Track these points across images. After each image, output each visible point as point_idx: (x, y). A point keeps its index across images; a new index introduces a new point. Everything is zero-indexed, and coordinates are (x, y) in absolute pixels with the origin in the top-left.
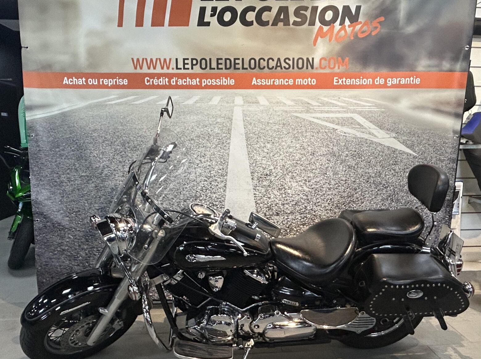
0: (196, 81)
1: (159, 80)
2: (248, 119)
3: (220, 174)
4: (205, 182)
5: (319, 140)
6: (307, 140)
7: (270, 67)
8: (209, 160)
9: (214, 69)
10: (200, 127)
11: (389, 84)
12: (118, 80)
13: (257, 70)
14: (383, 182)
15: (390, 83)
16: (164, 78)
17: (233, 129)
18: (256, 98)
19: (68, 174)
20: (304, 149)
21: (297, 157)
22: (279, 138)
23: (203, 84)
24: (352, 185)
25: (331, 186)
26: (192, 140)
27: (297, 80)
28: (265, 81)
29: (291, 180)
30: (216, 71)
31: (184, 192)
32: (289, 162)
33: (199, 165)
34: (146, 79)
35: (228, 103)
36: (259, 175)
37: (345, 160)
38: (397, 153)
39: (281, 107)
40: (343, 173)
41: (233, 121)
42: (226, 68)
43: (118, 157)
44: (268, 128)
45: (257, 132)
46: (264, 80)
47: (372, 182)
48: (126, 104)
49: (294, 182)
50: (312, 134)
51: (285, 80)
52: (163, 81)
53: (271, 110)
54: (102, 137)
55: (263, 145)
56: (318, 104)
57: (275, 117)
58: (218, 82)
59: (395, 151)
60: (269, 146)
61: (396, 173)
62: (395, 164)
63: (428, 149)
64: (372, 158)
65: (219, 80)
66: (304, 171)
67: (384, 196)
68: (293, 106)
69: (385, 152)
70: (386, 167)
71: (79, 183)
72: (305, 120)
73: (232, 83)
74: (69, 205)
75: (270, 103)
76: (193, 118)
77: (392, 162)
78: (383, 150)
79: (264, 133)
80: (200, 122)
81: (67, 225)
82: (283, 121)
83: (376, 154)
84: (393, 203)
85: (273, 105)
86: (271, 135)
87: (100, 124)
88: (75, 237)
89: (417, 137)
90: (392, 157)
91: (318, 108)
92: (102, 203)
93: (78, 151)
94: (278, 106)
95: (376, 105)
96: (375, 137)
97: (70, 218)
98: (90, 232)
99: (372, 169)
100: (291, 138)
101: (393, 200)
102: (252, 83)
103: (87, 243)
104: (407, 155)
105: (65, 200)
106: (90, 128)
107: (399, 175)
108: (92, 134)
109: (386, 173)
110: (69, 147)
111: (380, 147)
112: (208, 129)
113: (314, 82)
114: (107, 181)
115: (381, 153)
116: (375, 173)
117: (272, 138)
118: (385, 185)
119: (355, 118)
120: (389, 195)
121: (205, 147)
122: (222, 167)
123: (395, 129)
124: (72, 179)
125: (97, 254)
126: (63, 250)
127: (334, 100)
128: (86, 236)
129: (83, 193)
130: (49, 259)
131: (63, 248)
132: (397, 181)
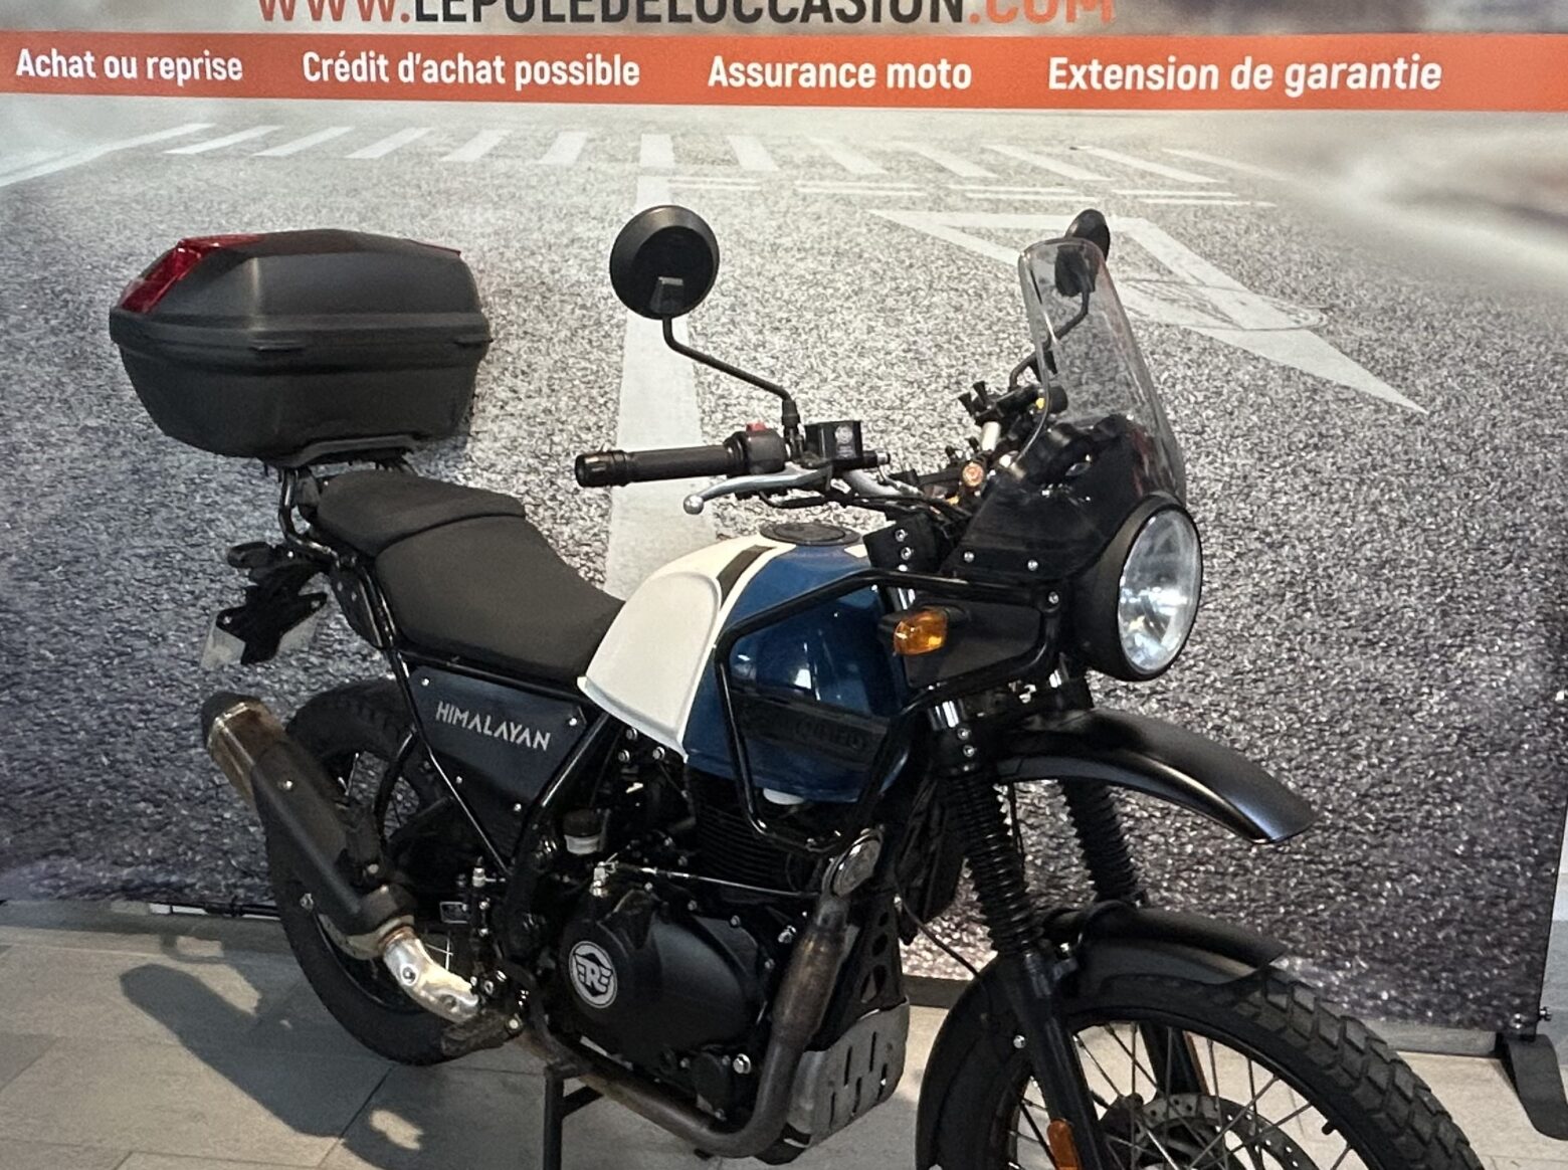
0: (493, 69)
1: (356, 63)
5: (980, 326)
7: (783, 11)
8: (546, 390)
9: (560, 18)
10: (510, 255)
11: (1296, 89)
12: (208, 61)
13: (727, 26)
14: (1263, 522)
15: (1300, 84)
16: (372, 54)
18: (725, 142)
19: (38, 417)
20: (921, 362)
21: (890, 395)
22: (818, 313)
23: (519, 82)
27: (891, 69)
28: (763, 73)
30: (569, 27)
33: (508, 408)
34: (307, 56)
35: (613, 158)
38: (1329, 397)
39: (827, 183)
42: (607, 17)
44: (775, 269)
45: (732, 285)
46: (760, 68)
47: (1211, 517)
48: (242, 157)
50: (956, 300)
51: (845, 67)
52: (368, 68)
53: (787, 193)
55: (750, 335)
56: (980, 172)
57: (804, 224)
58: (575, 74)
59: (1317, 388)
60: (778, 342)
61: (1323, 484)
62: (1316, 446)
63: (1475, 386)
64: (1211, 413)
65: (581, 66)
66: (918, 456)
67: (1267, 581)
68: (877, 181)
69: (1272, 393)
70: (1276, 458)
71: (75, 455)
72: (929, 240)
73: (631, 78)
74: (41, 537)
75: (783, 163)
76: (480, 220)
77: (1304, 438)
78: (1261, 383)
79: (758, 290)
80: (511, 236)
81: (32, 608)
82: (834, 242)
83: (1227, 401)
84: (1308, 615)
85: (795, 172)
86: (786, 297)
87: (146, 234)
88: (63, 657)
89: (1426, 329)
90: (1302, 415)
91: (982, 188)
92: (160, 535)
93: (70, 332)
94: (812, 178)
95: (1233, 184)
96: (1225, 325)
97: (43, 584)
98: (116, 640)
99: (1211, 463)
100: (870, 315)
101: (1306, 602)
102: (708, 78)
103: (106, 681)
104: (1377, 411)
105: (27, 516)
106: (111, 246)
107: (1335, 496)
108: (117, 268)
109: (1274, 481)
110: (41, 321)
111: (1251, 368)
112: (542, 263)
113: (962, 79)
114: (173, 454)
115: (1252, 395)
116: (1227, 479)
117: (791, 311)
118: (1267, 534)
119: (1138, 239)
120: (1288, 578)
121: (529, 337)
122: (594, 419)
123: (1317, 289)
124: (53, 440)
125: (141, 725)
126: (21, 701)
127: (1049, 155)
128: (100, 656)
129: (92, 492)
131: (21, 693)
132: (1327, 521)
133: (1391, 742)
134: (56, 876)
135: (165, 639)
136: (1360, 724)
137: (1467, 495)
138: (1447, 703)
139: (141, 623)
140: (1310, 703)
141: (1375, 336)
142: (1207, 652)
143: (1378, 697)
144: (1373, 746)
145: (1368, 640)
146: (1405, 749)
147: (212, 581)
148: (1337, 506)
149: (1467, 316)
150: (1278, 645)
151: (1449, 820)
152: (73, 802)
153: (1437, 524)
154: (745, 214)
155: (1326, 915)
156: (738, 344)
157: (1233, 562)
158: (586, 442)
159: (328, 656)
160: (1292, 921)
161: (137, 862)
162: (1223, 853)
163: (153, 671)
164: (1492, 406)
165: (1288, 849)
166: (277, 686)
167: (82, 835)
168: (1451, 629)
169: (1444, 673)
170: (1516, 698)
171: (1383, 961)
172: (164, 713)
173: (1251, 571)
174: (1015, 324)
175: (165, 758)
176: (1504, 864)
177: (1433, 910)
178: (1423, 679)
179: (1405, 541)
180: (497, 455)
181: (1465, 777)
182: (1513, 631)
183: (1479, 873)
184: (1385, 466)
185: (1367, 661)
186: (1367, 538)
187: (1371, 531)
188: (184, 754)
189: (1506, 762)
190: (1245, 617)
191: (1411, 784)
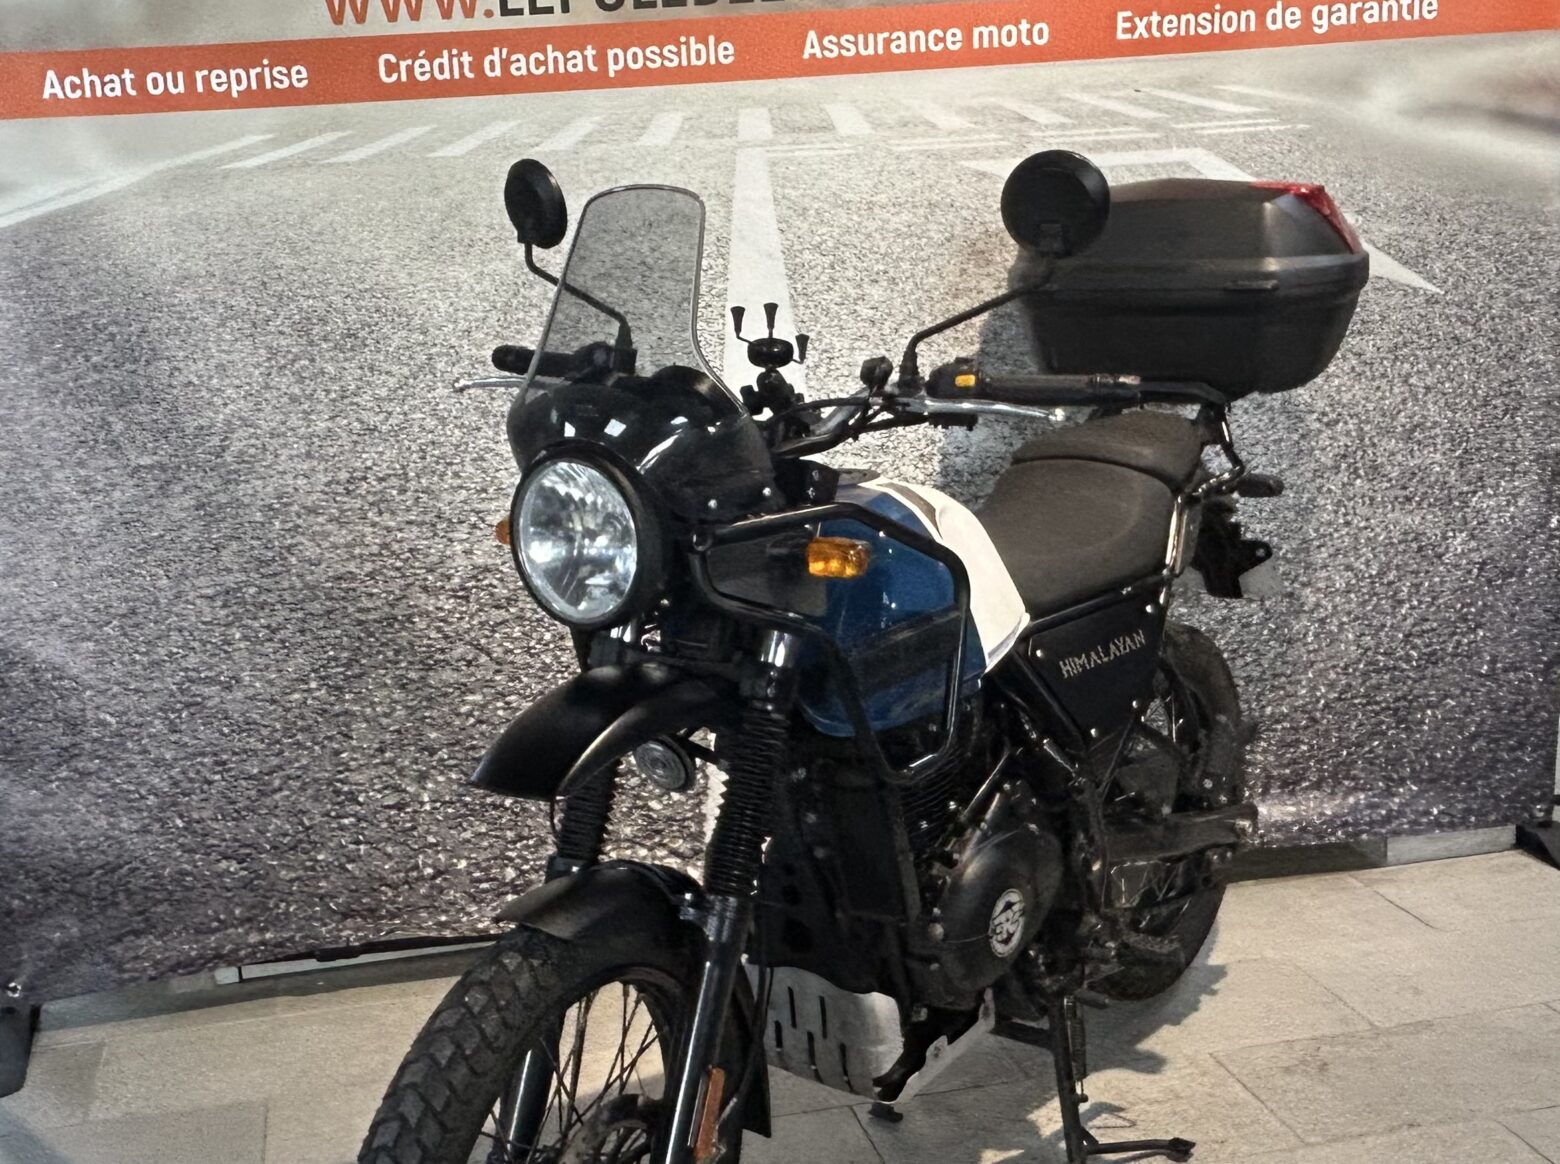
0: (585, 58)
1: (437, 61)
2: (793, 194)
9: (653, 5)
11: (1321, 27)
12: (267, 71)
13: (820, 2)
14: (1321, 404)
15: (1324, 22)
16: (455, 51)
17: (732, 237)
18: (822, 110)
22: (914, 262)
23: (612, 68)
27: (976, 31)
28: (856, 44)
30: (661, 13)
34: (382, 59)
35: (710, 135)
39: (919, 140)
41: (736, 206)
42: (699, 1)
43: (284, 382)
44: (872, 226)
45: (830, 244)
46: (852, 38)
48: (306, 164)
51: (932, 34)
52: (450, 66)
53: (881, 154)
54: (214, 303)
55: (853, 292)
56: (1059, 119)
57: (898, 180)
58: (671, 57)
60: (876, 293)
63: (1476, 265)
65: (674, 49)
67: (1326, 456)
68: (966, 134)
73: (726, 57)
74: (92, 591)
75: (877, 125)
79: (855, 246)
82: (927, 194)
84: (1358, 481)
85: (888, 133)
86: (883, 251)
87: (203, 253)
88: (125, 719)
89: (1439, 220)
91: (1060, 133)
92: (229, 571)
93: (117, 367)
94: (905, 137)
95: (1275, 111)
97: (97, 641)
98: (182, 691)
100: (962, 259)
101: (1356, 469)
102: (802, 51)
103: (174, 737)
104: (1406, 295)
105: (75, 572)
106: (164, 270)
107: (1376, 374)
108: (172, 294)
110: (80, 359)
113: (1041, 36)
114: (246, 481)
117: (888, 263)
118: (1324, 414)
120: (1342, 451)
124: (100, 486)
125: (217, 777)
126: (81, 774)
127: (1117, 98)
128: (165, 712)
129: (147, 535)
130: (27, 818)
131: (80, 765)
132: (1372, 397)
133: (1426, 584)
134: (137, 958)
135: (239, 681)
136: (1402, 572)
137: (1474, 360)
138: (1467, 543)
139: (210, 669)
140: (1363, 559)
141: (1400, 230)
143: (1415, 546)
144: (1413, 590)
145: (1405, 497)
146: (1437, 589)
147: (292, 610)
148: (1376, 384)
149: (1468, 206)
150: (1336, 512)
151: (1474, 645)
152: (149, 874)
153: (1453, 388)
154: (843, 177)
155: (1380, 750)
156: (839, 300)
157: (1298, 442)
159: (430, 668)
160: (1353, 762)
161: (225, 925)
162: (1296, 709)
163: (227, 718)
164: (1488, 283)
165: (1349, 695)
166: (368, 710)
167: (160, 909)
168: (1467, 477)
169: (1464, 517)
170: (1520, 528)
171: (1429, 781)
172: (243, 761)
175: (247, 808)
176: (1520, 675)
177: (1467, 726)
178: (1447, 525)
179: (1430, 406)
181: (1485, 605)
182: (1513, 472)
183: (1500, 686)
184: (1412, 342)
185: (1405, 515)
186: (1401, 407)
187: (1404, 401)
188: (268, 801)
190: (1309, 491)
191: (1445, 620)
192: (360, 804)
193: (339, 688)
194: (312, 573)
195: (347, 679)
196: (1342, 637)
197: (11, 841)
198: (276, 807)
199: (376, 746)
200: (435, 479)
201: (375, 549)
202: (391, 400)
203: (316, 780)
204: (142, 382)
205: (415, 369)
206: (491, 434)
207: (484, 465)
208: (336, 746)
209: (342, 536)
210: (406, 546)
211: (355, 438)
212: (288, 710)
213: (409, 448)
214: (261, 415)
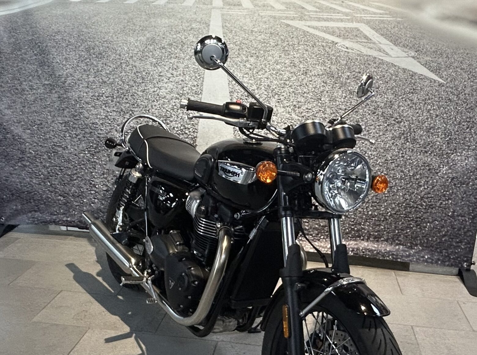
2: (229, 25)
3: (194, 91)
4: (177, 100)
5: (313, 56)
6: (298, 55)
8: (182, 74)
10: (172, 33)
14: (396, 115)
20: (295, 66)
21: (285, 76)
22: (265, 51)
24: (354, 116)
25: (326, 116)
26: (163, 48)
29: (277, 104)
31: (153, 110)
32: (275, 82)
33: (171, 80)
35: (204, 4)
36: (239, 96)
37: (346, 83)
39: (268, 12)
40: (342, 100)
41: (211, 27)
43: (82, 65)
44: (252, 38)
45: (239, 43)
47: (380, 113)
49: (280, 107)
50: (306, 48)
53: (256, 15)
54: (65, 40)
55: (244, 58)
56: (315, 9)
57: (261, 24)
59: (413, 75)
60: (252, 60)
61: (414, 104)
62: (412, 93)
63: (460, 75)
64: (381, 82)
66: (293, 95)
67: (396, 133)
68: (283, 11)
69: (399, 76)
70: (400, 96)
71: (41, 92)
72: (298, 29)
74: (31, 116)
75: (256, 5)
76: (164, 22)
77: (409, 90)
78: (397, 73)
79: (246, 44)
80: (173, 27)
81: (28, 138)
82: (270, 30)
83: (387, 78)
84: (408, 143)
85: (259, 9)
86: (255, 46)
87: (64, 25)
88: (37, 153)
89: (446, 57)
90: (409, 82)
91: (315, 14)
92: (66, 116)
93: (40, 55)
94: (264, 10)
95: (391, 13)
96: (386, 55)
97: (31, 131)
98: (53, 148)
99: (381, 97)
100: (280, 52)
101: (407, 139)
103: (49, 160)
104: (431, 82)
106: (53, 29)
107: (417, 108)
108: (55, 36)
109: (399, 103)
110: (31, 51)
111: (394, 69)
112: (182, 36)
114: (71, 92)
115: (394, 77)
116: (385, 102)
117: (256, 51)
118: (397, 119)
119: (361, 29)
120: (402, 132)
121: (177, 58)
122: (196, 83)
123: (414, 45)
124: (35, 88)
125: (60, 173)
126: (24, 166)
127: (336, 4)
128: (48, 153)
129: (46, 103)
130: (9, 174)
131: (24, 163)
132: (415, 115)
133: (431, 182)
134: (33, 218)
135: (67, 148)
136: (422, 176)
137: (456, 108)
138: (448, 170)
139: (60, 143)
140: (407, 170)
141: (431, 59)
142: (378, 154)
143: (428, 168)
144: (426, 183)
145: (425, 151)
146: (435, 184)
147: (81, 131)
148: (417, 111)
149: (458, 54)
150: (399, 152)
151: (447, 205)
152: (39, 196)
153: (447, 117)
154: (244, 21)
155: (410, 233)
157: (386, 127)
158: (194, 90)
160: (400, 235)
161: (58, 214)
162: (380, 214)
163: (63, 157)
164: (465, 81)
165: (399, 213)
166: (100, 162)
167: (42, 206)
168: (450, 148)
169: (448, 161)
170: (469, 169)
171: (426, 247)
172: (67, 170)
173: (391, 130)
174: (323, 55)
175: (67, 183)
176: (463, 218)
177: (441, 232)
178: (441, 163)
179: (437, 121)
180: (166, 94)
181: (453, 192)
182: (468, 149)
183: (455, 221)
184: (432, 99)
185: (424, 157)
186: (426, 120)
187: (427, 119)
188: (72, 182)
189: (465, 188)
190: (389, 144)
191: (436, 194)
192: (96, 188)
193: (93, 155)
194: (86, 121)
195: (95, 152)
196: (398, 194)
197: (4, 180)
198: (74, 185)
199: (102, 173)
200: (121, 99)
201: (103, 117)
202: (110, 74)
203: (85, 179)
204: (46, 60)
205: (117, 66)
206: (136, 88)
207: (134, 97)
208: (92, 171)
209: (94, 112)
210: (112, 117)
211: (100, 84)
212: (79, 158)
213: (114, 89)
214: (76, 74)
